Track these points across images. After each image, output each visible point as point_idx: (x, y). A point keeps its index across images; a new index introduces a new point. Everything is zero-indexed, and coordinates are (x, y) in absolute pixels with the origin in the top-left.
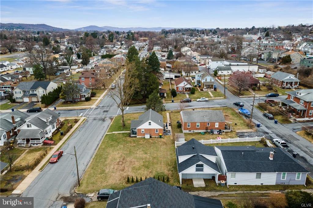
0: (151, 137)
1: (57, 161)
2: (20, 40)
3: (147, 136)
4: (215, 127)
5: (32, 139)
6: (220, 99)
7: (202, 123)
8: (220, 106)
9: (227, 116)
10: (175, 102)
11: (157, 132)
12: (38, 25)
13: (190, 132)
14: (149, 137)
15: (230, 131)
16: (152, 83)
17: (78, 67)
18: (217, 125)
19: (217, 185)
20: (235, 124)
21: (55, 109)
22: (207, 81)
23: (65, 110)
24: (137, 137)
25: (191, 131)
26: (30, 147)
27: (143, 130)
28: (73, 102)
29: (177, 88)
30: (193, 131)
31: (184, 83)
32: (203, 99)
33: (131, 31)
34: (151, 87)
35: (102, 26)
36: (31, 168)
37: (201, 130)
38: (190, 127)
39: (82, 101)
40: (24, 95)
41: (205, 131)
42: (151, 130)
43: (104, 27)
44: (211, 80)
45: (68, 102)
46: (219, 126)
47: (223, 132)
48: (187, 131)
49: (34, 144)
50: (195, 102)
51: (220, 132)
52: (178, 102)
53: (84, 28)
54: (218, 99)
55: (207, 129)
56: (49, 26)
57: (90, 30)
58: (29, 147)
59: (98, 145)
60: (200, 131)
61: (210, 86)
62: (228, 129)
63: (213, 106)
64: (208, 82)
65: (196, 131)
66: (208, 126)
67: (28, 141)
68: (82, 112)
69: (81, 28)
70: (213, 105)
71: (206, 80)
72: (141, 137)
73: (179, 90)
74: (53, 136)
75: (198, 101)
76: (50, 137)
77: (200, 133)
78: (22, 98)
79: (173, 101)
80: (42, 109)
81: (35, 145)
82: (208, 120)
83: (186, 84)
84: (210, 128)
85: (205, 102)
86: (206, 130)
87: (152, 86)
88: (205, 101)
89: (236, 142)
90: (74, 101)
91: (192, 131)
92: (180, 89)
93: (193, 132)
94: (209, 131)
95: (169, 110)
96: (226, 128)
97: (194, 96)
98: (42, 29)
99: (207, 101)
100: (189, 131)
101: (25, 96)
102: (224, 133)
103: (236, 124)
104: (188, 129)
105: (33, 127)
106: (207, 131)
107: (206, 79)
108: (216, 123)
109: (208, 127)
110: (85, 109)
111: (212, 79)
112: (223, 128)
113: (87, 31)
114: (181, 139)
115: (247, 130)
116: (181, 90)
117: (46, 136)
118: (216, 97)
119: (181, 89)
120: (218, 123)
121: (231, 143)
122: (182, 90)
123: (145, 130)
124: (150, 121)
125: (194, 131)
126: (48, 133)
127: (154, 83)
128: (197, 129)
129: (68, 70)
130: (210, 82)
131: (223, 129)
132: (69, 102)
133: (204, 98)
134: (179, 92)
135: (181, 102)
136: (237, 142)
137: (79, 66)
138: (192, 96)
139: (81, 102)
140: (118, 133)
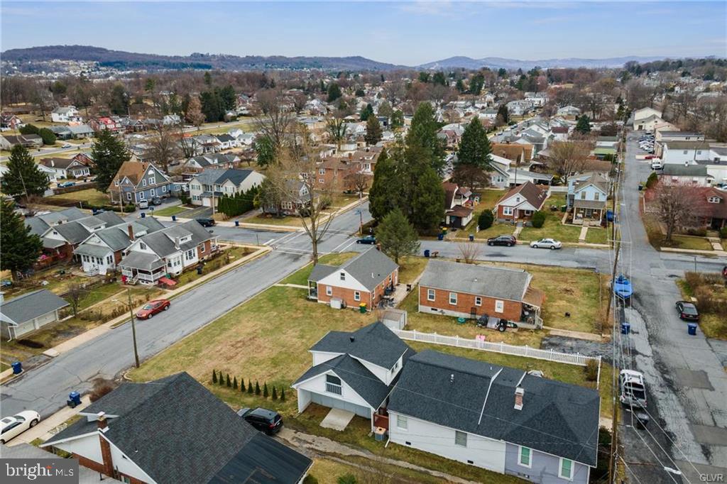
0: (343, 307)
1: (147, 318)
2: (295, 90)
3: (336, 304)
4: (494, 310)
5: (140, 271)
6: (598, 248)
7: (463, 296)
8: (579, 265)
9: (568, 291)
10: (478, 242)
11: (357, 297)
12: (348, 58)
13: (434, 312)
14: (339, 307)
15: (534, 327)
16: (423, 191)
17: (356, 147)
18: (499, 307)
19: (370, 435)
20: (565, 313)
21: (237, 224)
22: (586, 199)
23: (252, 230)
24: (319, 301)
25: (436, 310)
26: (136, 284)
27: (330, 289)
28: (278, 215)
29: (501, 208)
30: (441, 311)
31: (518, 199)
32: (546, 242)
33: (540, 68)
34: (421, 199)
35: (481, 58)
36: (103, 319)
37: (460, 311)
38: (434, 300)
39: (294, 216)
40: (205, 192)
41: (468, 316)
42: (344, 291)
43: (485, 59)
44: (597, 198)
45: (267, 214)
46: (505, 309)
47: (515, 326)
48: (428, 309)
49: (143, 281)
50: (526, 247)
51: (503, 324)
52: (482, 242)
53: (440, 62)
54: (592, 248)
55: (474, 311)
56: (368, 60)
57: (447, 66)
58: (134, 285)
59: (240, 303)
60: (457, 314)
61: (594, 213)
62: (530, 322)
63: (559, 264)
64: (589, 201)
65: (449, 313)
66: (476, 304)
67: (135, 273)
68: (273, 237)
69: (433, 63)
70: (561, 260)
71: (583, 197)
72: (325, 302)
73: (504, 214)
74: (184, 272)
75: (533, 247)
76: (178, 273)
77: (456, 318)
78: (200, 198)
79: (472, 239)
80: (216, 222)
81: (145, 283)
82: (479, 291)
83: (521, 200)
84: (483, 311)
85: (549, 250)
86: (472, 314)
87: (422, 196)
88: (550, 248)
89: (520, 355)
90: (280, 215)
91: (439, 310)
92: (506, 212)
93: (441, 314)
94: (478, 317)
95: (445, 256)
96: (523, 319)
97: (538, 232)
98: (354, 66)
99: (555, 249)
100: (432, 309)
101: (205, 194)
102: (515, 330)
103: (567, 315)
104: (428, 304)
105: (149, 251)
106: (473, 317)
107: (585, 192)
108: (497, 301)
109: (478, 309)
110: (287, 232)
111: (600, 194)
112: (515, 317)
113: (442, 68)
114: (389, 321)
115: (582, 335)
116: (508, 214)
117: (170, 270)
118: (589, 243)
119: (510, 213)
120: (502, 302)
121: (506, 356)
122: (512, 215)
123: (334, 288)
124: (343, 271)
125: (444, 310)
126: (173, 265)
127: (429, 190)
128: (450, 307)
129: (331, 151)
130: (592, 201)
131: (514, 320)
132: (271, 214)
133: (548, 240)
134: (504, 220)
135: (489, 244)
136: (522, 357)
137: (359, 145)
138: (529, 232)
139: (292, 218)
140: (294, 288)
